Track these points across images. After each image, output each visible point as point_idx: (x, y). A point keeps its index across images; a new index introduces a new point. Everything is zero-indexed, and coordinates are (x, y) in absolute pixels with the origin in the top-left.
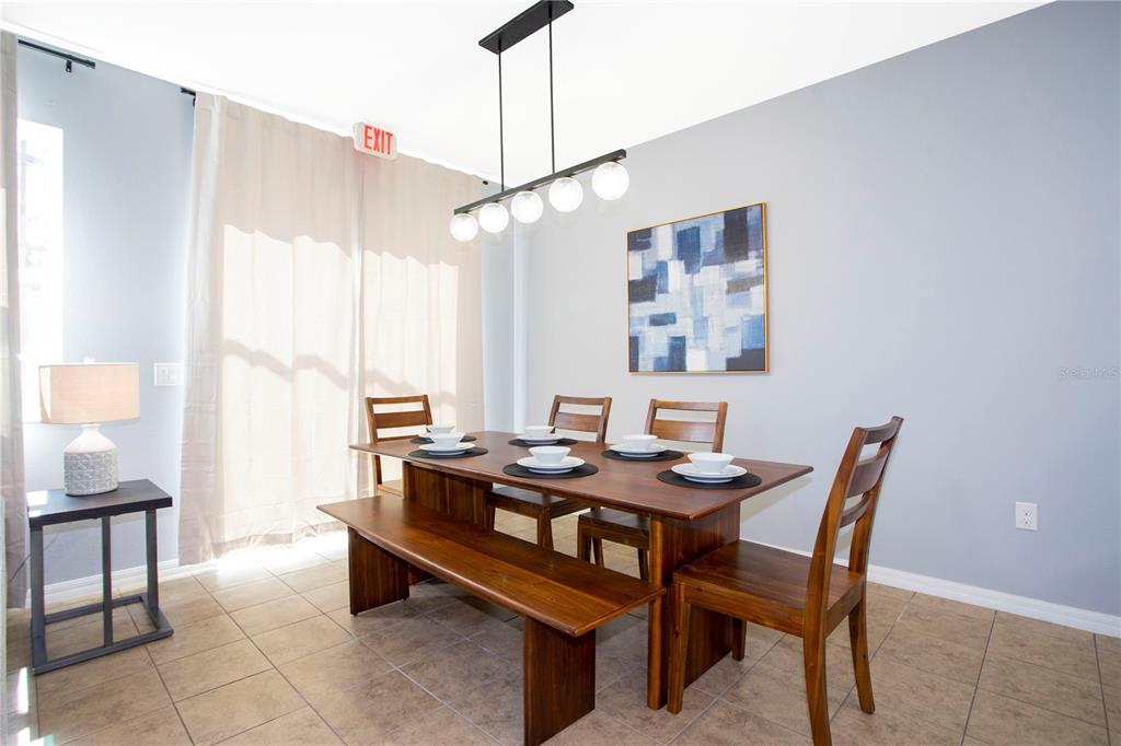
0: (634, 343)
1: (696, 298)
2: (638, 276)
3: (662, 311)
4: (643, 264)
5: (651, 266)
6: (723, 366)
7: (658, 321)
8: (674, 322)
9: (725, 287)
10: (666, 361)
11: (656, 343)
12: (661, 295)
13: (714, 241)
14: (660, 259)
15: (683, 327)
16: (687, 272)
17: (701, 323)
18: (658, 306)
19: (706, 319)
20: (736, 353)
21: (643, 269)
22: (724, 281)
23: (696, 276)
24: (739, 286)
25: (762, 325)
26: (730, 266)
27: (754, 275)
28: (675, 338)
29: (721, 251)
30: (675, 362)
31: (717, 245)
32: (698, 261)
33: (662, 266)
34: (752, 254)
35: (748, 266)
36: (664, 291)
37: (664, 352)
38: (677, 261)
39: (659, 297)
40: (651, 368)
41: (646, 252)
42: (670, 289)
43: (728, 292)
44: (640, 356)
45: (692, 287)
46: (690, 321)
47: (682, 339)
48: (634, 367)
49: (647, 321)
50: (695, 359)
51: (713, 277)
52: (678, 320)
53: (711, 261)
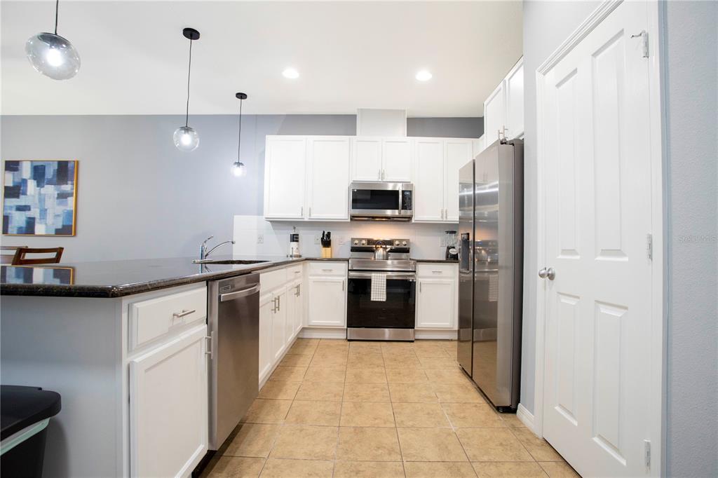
0: (6, 219)
1: (42, 200)
2: (11, 185)
3: (23, 204)
4: (14, 178)
5: (18, 180)
6: (53, 233)
7: (20, 208)
8: (30, 210)
9: (56, 196)
10: (24, 229)
11: (19, 219)
12: (23, 196)
13: (52, 174)
14: (24, 177)
15: (35, 213)
16: (38, 186)
17: (44, 212)
18: (22, 201)
19: (46, 210)
20: (60, 227)
21: (14, 181)
22: (56, 193)
23: (42, 189)
24: (63, 196)
25: (73, 215)
26: (59, 186)
27: (69, 192)
28: (30, 218)
29: (55, 179)
30: (29, 229)
31: (54, 175)
32: (44, 182)
33: (25, 181)
34: (70, 182)
35: (67, 188)
36: (25, 193)
37: (23, 224)
38: (33, 181)
39: (22, 197)
40: (15, 232)
41: (15, 173)
42: (28, 193)
43: (58, 198)
44: (10, 226)
45: (40, 194)
46: (38, 210)
47: (34, 219)
48: (5, 231)
49: (14, 209)
50: (40, 229)
51: (50, 190)
52: (32, 209)
53: (50, 183)
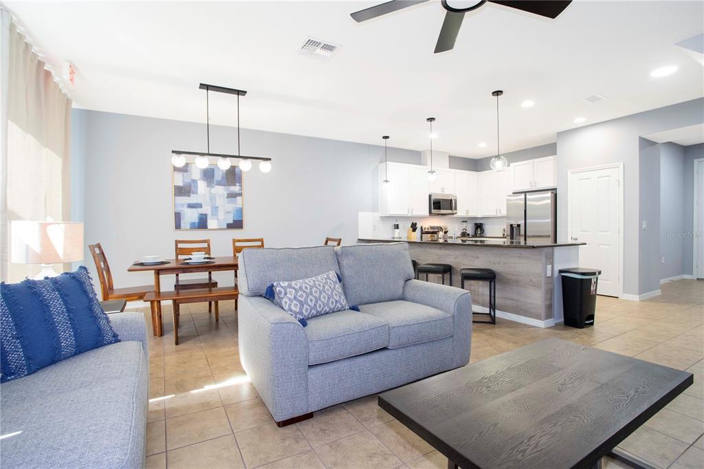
0: (178, 217)
1: (212, 198)
2: (180, 184)
3: (195, 202)
4: (183, 179)
5: (188, 180)
6: (225, 227)
7: (191, 206)
8: (201, 207)
9: (226, 195)
10: (197, 225)
11: (191, 216)
12: (195, 195)
13: (221, 176)
14: (194, 178)
15: (206, 209)
16: (208, 187)
17: (215, 209)
18: (193, 199)
19: (217, 207)
20: (231, 222)
21: (183, 182)
22: (226, 193)
23: (212, 189)
24: (232, 196)
25: (240, 211)
26: (228, 187)
27: (238, 192)
28: (202, 214)
29: (224, 181)
30: (202, 224)
31: (223, 178)
32: (213, 183)
33: (195, 181)
34: (238, 184)
35: (236, 189)
36: (196, 193)
37: (196, 220)
38: (203, 181)
39: (192, 195)
40: (188, 227)
41: (185, 174)
42: (199, 192)
43: (227, 197)
44: (182, 222)
45: (210, 193)
46: (210, 208)
47: (206, 215)
48: (178, 226)
49: (186, 206)
50: (211, 223)
51: (220, 191)
52: (203, 206)
53: (219, 184)
